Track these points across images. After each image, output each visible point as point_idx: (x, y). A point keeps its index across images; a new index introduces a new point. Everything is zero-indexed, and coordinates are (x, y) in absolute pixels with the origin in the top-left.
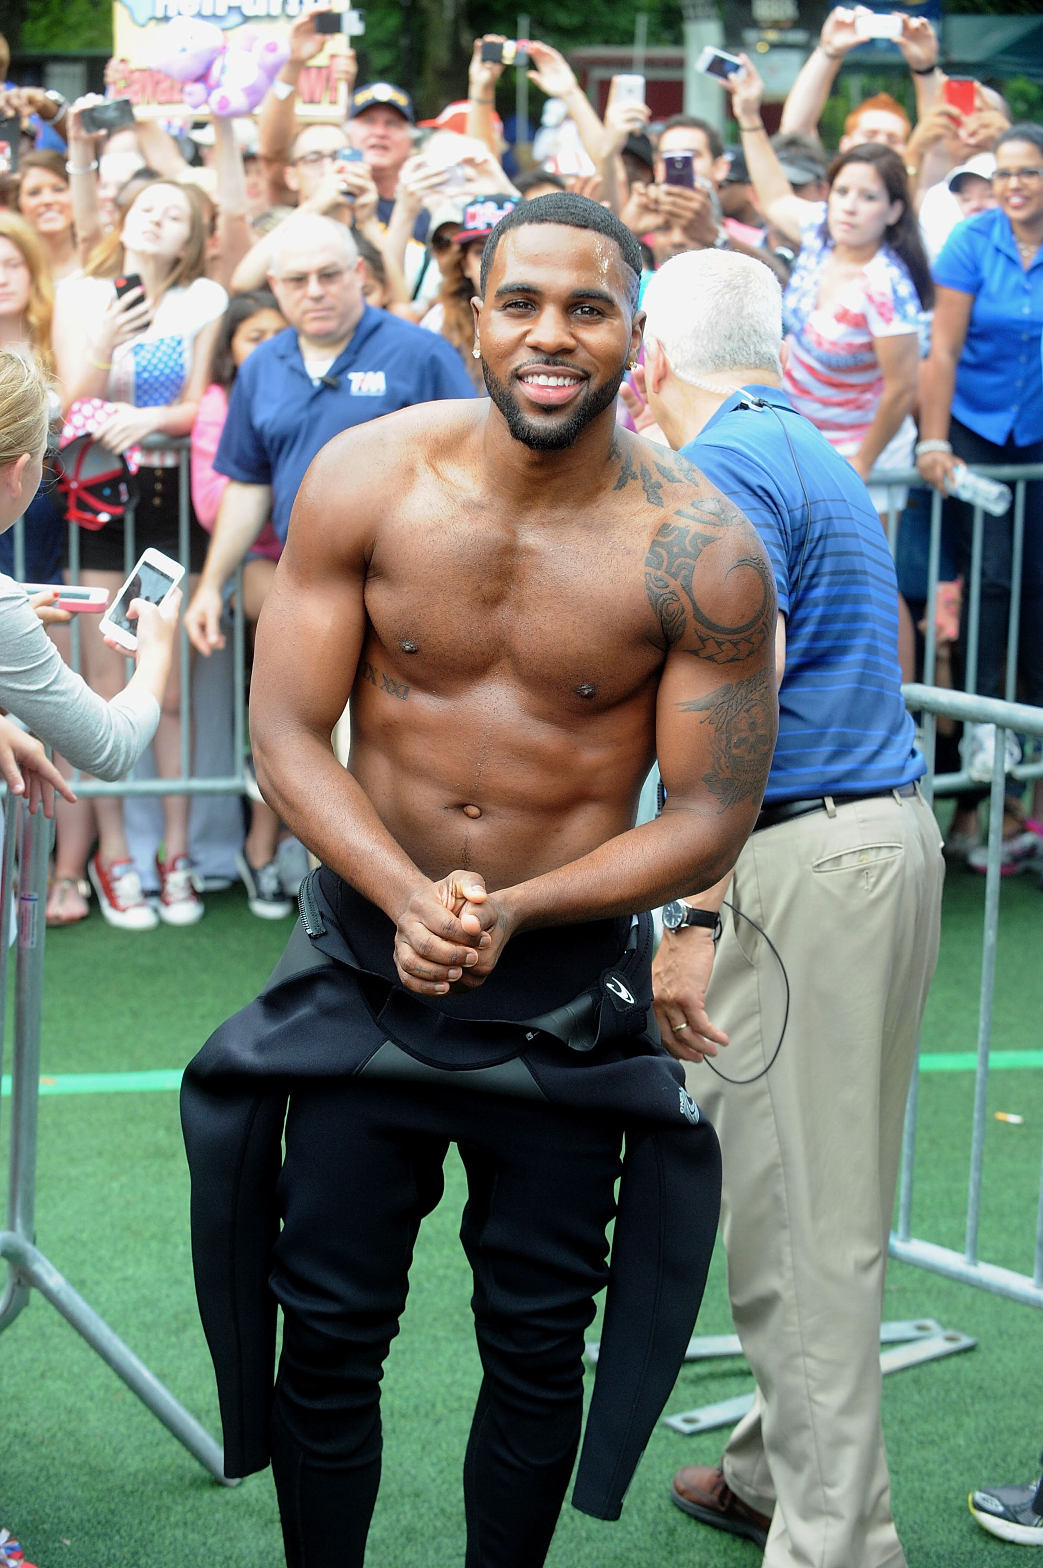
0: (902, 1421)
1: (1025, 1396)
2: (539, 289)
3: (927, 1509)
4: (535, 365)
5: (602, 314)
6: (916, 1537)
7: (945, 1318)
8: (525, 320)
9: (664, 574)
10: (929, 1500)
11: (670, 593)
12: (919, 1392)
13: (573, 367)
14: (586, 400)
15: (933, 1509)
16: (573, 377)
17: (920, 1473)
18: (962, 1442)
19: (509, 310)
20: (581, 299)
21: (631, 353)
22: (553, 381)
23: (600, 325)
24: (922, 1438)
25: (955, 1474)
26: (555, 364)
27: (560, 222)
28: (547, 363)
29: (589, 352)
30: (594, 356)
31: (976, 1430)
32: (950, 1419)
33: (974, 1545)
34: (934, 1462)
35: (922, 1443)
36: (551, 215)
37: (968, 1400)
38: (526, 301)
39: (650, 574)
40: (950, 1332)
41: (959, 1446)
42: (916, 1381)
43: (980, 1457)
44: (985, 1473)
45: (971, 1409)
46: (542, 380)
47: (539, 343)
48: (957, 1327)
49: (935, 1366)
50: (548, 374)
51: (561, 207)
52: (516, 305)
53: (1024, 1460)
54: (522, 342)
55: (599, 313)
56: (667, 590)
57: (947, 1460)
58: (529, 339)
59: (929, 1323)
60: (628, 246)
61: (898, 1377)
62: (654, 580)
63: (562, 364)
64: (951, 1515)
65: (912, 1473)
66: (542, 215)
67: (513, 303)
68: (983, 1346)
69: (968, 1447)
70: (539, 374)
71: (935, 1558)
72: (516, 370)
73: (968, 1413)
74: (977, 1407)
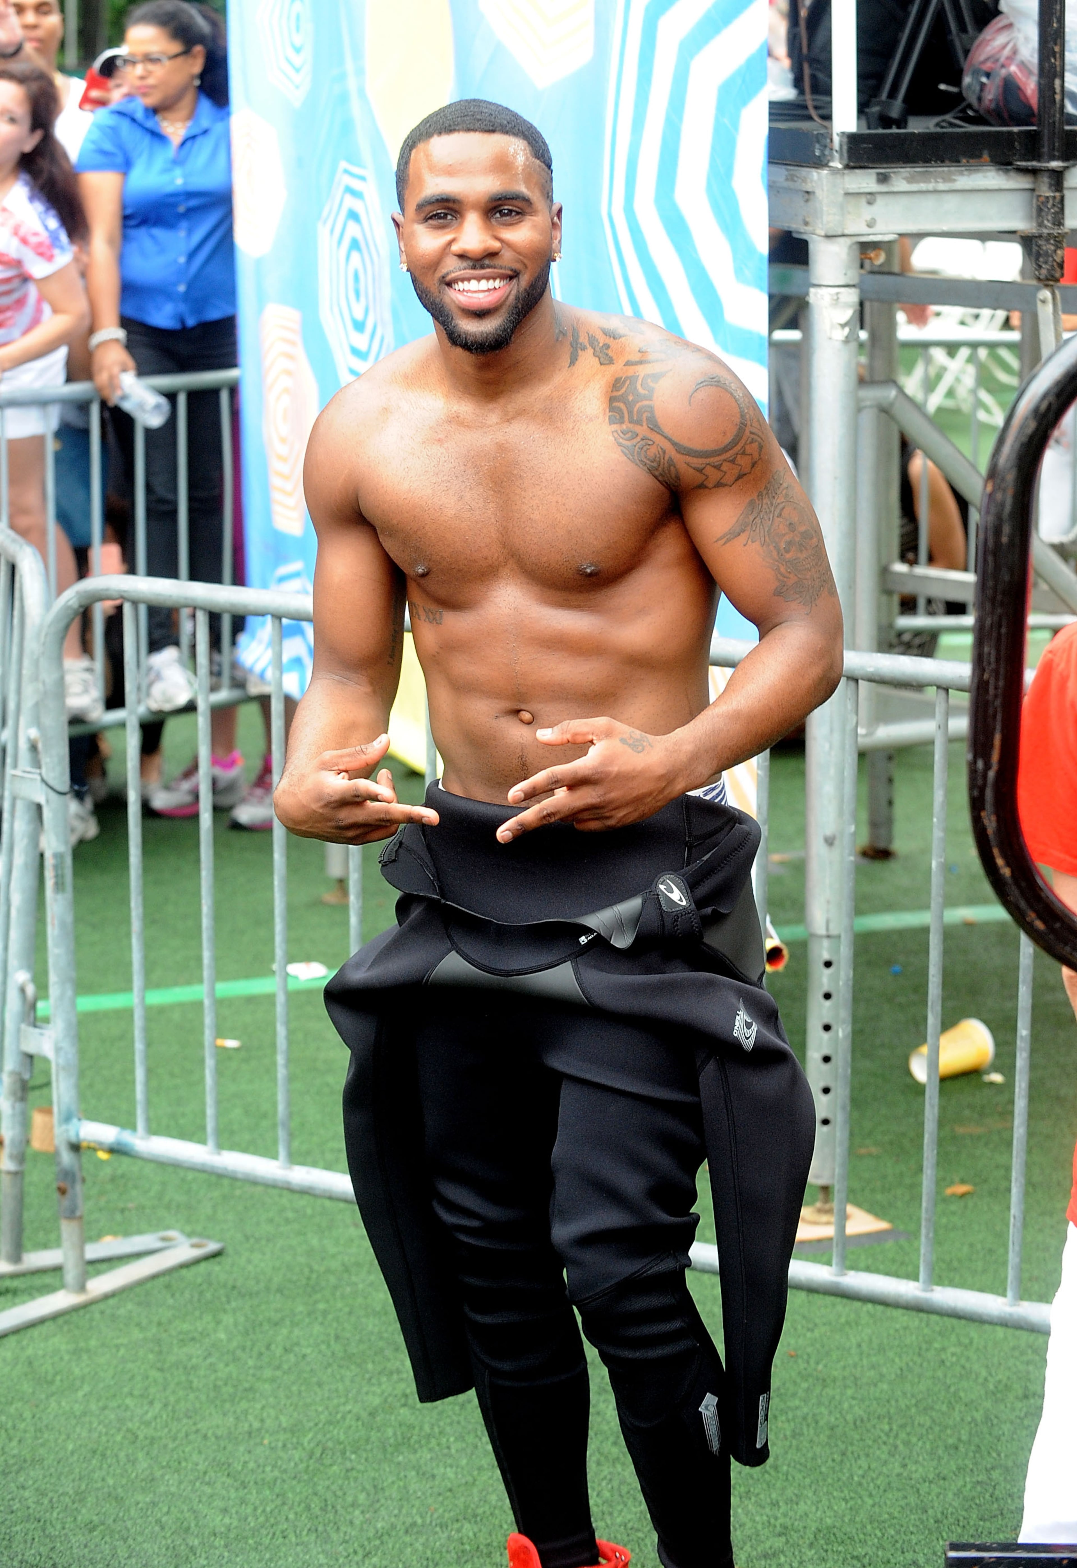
0: (159, 1324)
1: (280, 1290)
2: (458, 197)
3: (197, 1398)
4: (462, 272)
5: (521, 213)
6: (191, 1422)
7: (188, 1228)
8: (447, 230)
9: (629, 425)
10: (198, 1390)
11: (642, 440)
12: (173, 1295)
13: (501, 268)
14: (517, 298)
15: (203, 1398)
16: (502, 277)
17: (185, 1368)
18: (222, 1336)
19: (430, 222)
20: (500, 202)
21: (554, 245)
22: (484, 285)
23: (522, 224)
24: (181, 1337)
25: (221, 1366)
26: (482, 267)
27: (469, 130)
28: (474, 267)
29: (515, 251)
30: (519, 253)
31: (236, 1324)
32: (208, 1318)
33: (251, 1425)
34: (198, 1357)
35: (182, 1341)
36: (458, 124)
37: (224, 1299)
38: (446, 211)
39: (616, 431)
40: (195, 1240)
41: (222, 1341)
42: (168, 1287)
43: (244, 1349)
44: (251, 1363)
45: (227, 1307)
46: (473, 285)
47: (465, 251)
48: (200, 1235)
49: (184, 1272)
50: (479, 279)
51: (467, 115)
52: (437, 216)
53: (288, 1346)
54: (447, 251)
55: (518, 213)
56: (638, 439)
57: (210, 1354)
58: (455, 248)
59: (171, 1233)
60: (537, 142)
61: (149, 1285)
62: (622, 435)
63: (489, 267)
64: (224, 1401)
65: (178, 1368)
66: (450, 126)
67: (435, 215)
68: (230, 1250)
69: (230, 1340)
70: (469, 280)
71: (213, 1439)
72: (443, 277)
73: (225, 1311)
74: (234, 1304)
